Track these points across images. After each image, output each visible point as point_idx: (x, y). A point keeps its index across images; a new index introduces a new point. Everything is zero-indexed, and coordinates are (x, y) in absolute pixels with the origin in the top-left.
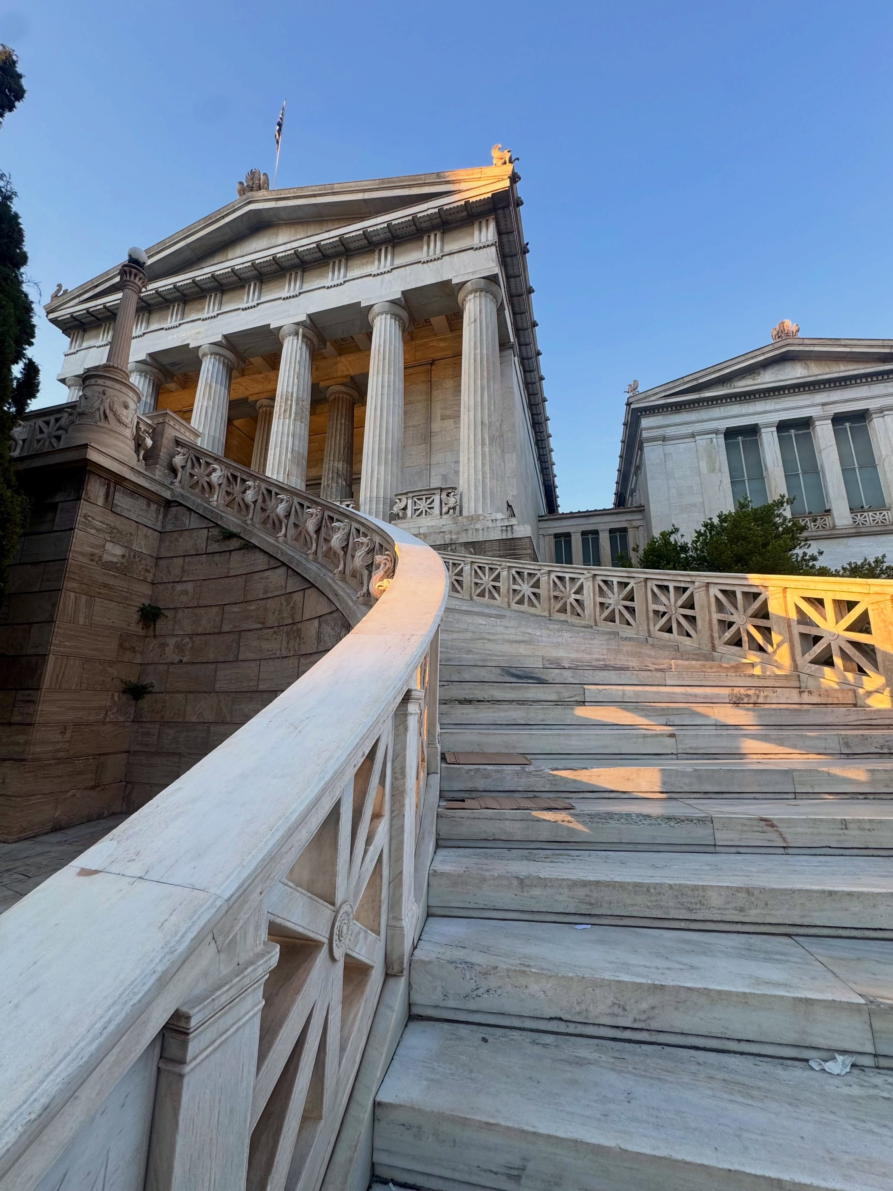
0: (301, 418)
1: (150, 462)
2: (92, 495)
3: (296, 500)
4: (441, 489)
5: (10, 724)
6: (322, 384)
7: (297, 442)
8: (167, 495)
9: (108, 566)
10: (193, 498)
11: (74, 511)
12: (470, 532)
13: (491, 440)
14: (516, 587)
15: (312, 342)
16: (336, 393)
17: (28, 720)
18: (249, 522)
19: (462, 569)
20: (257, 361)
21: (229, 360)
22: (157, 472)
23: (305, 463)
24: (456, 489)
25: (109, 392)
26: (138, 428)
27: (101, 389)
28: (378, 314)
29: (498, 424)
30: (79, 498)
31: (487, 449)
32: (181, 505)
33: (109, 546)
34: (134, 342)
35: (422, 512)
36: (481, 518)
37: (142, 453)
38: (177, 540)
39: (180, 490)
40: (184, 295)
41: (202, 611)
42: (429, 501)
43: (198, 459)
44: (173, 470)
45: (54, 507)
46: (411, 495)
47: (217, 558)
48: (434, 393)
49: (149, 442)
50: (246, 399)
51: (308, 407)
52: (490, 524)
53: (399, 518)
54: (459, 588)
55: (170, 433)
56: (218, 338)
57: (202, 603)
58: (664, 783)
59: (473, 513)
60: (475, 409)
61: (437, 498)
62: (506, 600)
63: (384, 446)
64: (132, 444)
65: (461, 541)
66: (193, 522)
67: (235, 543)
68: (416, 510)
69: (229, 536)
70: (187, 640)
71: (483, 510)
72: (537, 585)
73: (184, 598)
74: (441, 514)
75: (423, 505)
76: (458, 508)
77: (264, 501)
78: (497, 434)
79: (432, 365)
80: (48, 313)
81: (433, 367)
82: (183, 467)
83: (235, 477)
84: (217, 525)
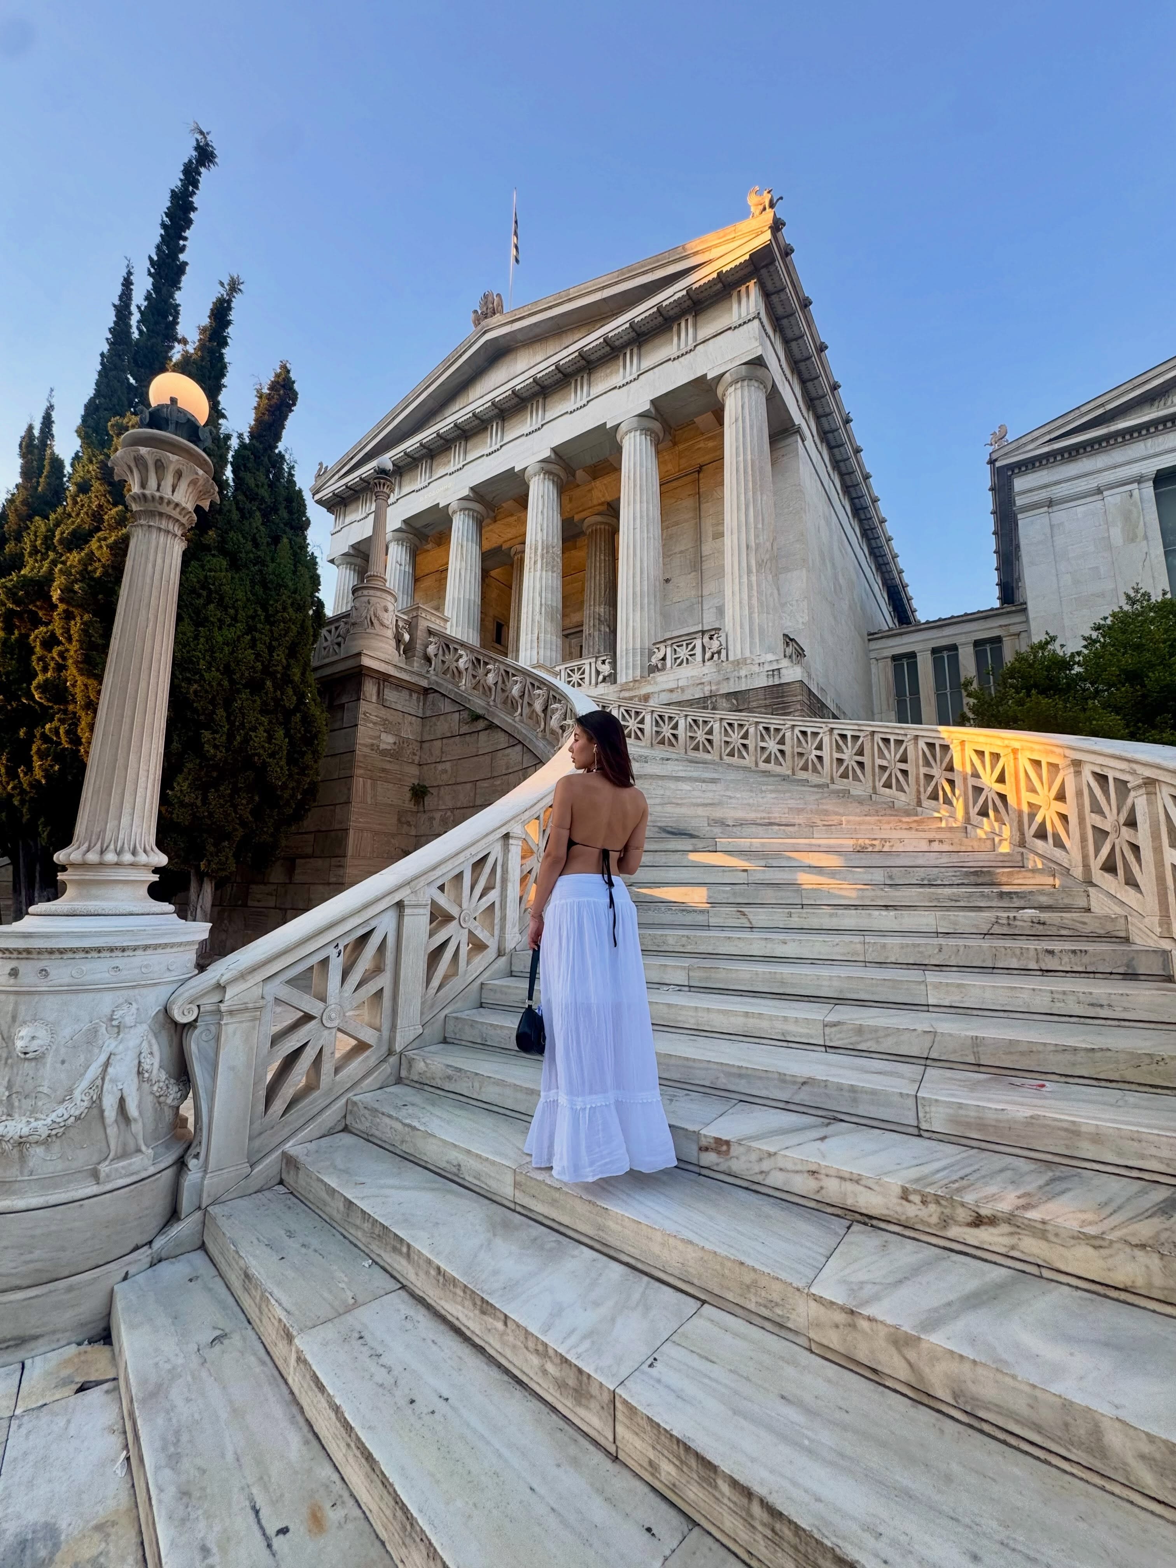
0: (553, 567)
1: (409, 654)
2: (368, 695)
3: (529, 680)
4: (703, 632)
5: (329, 884)
6: (577, 518)
7: (549, 596)
8: (424, 683)
9: (384, 753)
10: (445, 684)
11: (357, 708)
12: (732, 680)
13: (760, 565)
14: (763, 744)
15: (559, 477)
16: (592, 525)
17: (340, 881)
18: (492, 703)
19: (712, 727)
20: (508, 505)
21: (478, 512)
22: (415, 664)
23: (559, 617)
24: (720, 629)
25: (373, 600)
26: (397, 626)
27: (366, 599)
28: (626, 434)
29: (768, 544)
30: (359, 699)
31: (754, 578)
32: (436, 691)
33: (384, 736)
34: (389, 509)
35: (682, 661)
36: (749, 661)
37: (402, 647)
38: (435, 724)
39: (434, 678)
40: (431, 450)
41: (459, 787)
42: (690, 647)
43: (448, 646)
44: (428, 660)
45: (342, 707)
46: (669, 642)
47: (468, 738)
48: (703, 506)
49: (407, 637)
50: (501, 546)
51: (559, 552)
52: (756, 669)
53: (659, 670)
54: (709, 748)
55: (423, 624)
56: (466, 492)
57: (459, 780)
58: (709, 897)
59: (739, 656)
60: (739, 532)
61: (698, 643)
62: (753, 759)
63: (638, 589)
64: (393, 643)
65: (721, 692)
66: (446, 707)
67: (481, 724)
68: (676, 659)
69: (476, 717)
70: (449, 813)
71: (751, 652)
72: (782, 742)
73: (444, 777)
74: (704, 661)
75: (683, 653)
76: (724, 652)
77: (504, 682)
78: (768, 556)
79: (699, 472)
80: (314, 495)
81: (701, 475)
82: (436, 655)
83: (478, 660)
84: (467, 708)
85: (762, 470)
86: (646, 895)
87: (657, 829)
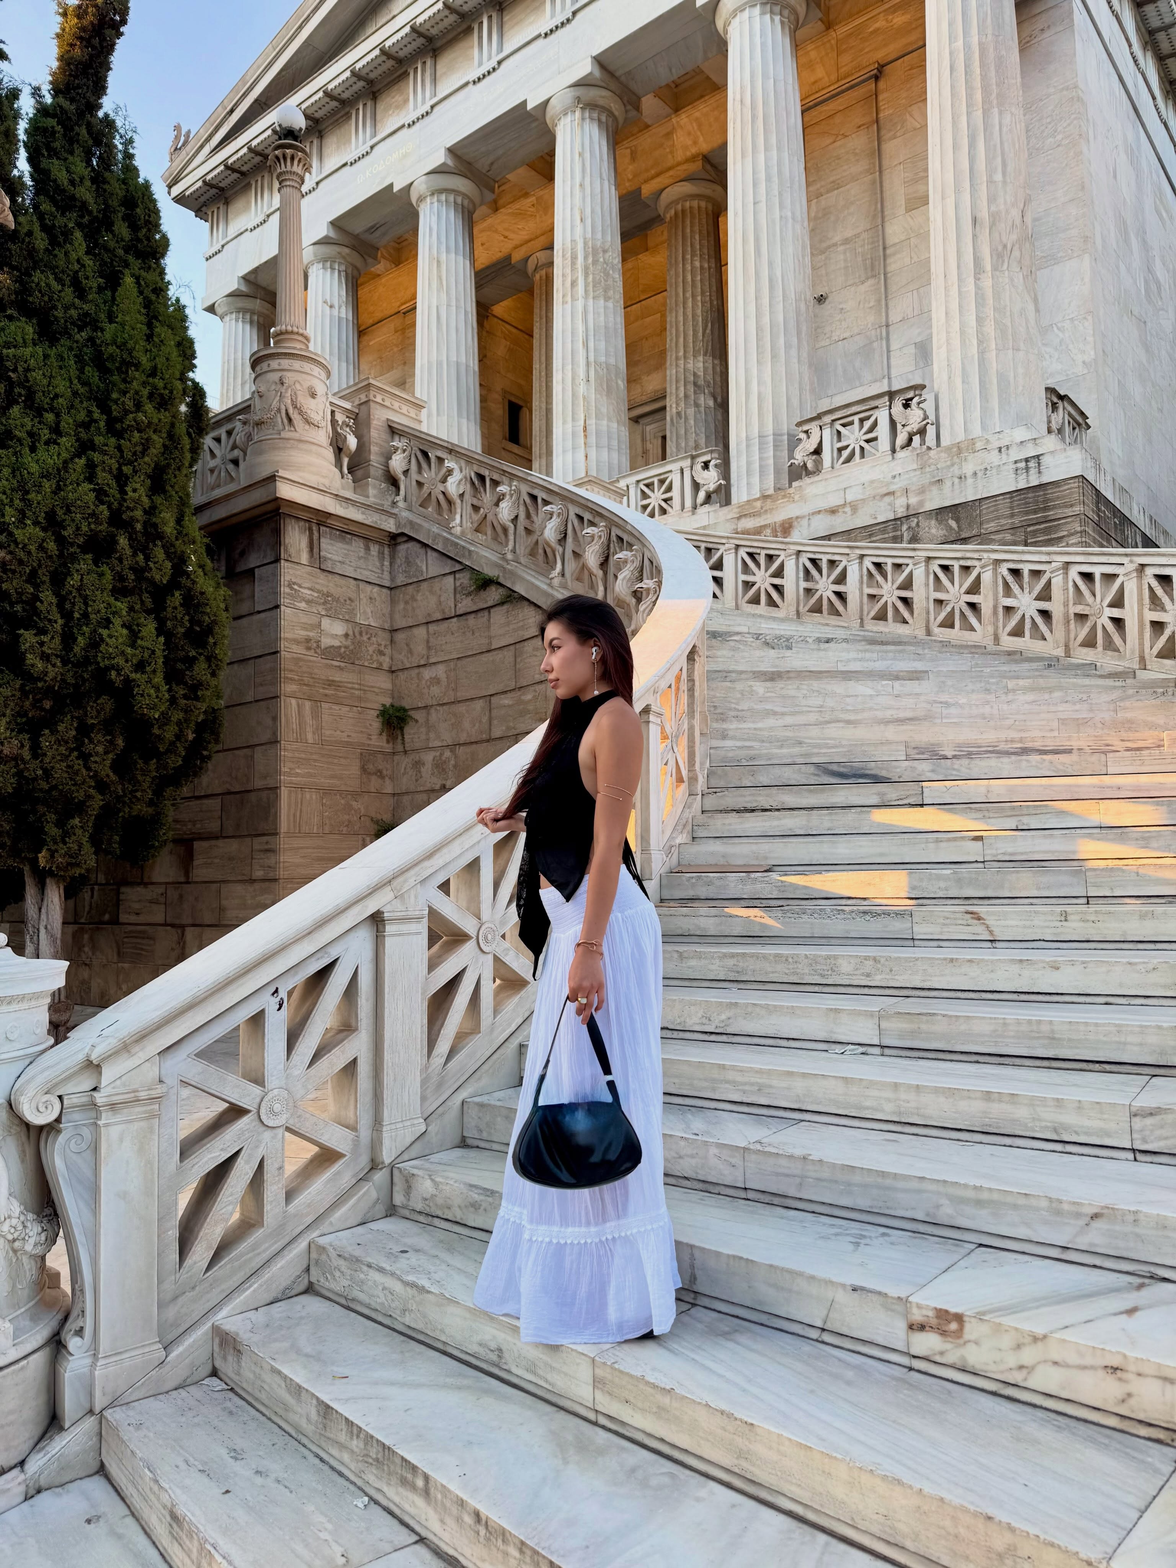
0: (606, 291)
1: (359, 473)
2: (292, 551)
3: (573, 510)
4: (891, 395)
5: (252, 881)
6: (647, 190)
7: (602, 345)
8: (390, 526)
9: (330, 653)
10: (426, 525)
11: (275, 577)
12: (948, 484)
13: (1000, 255)
14: (1009, 602)
15: (610, 113)
16: (676, 202)
17: (271, 875)
18: (510, 556)
19: (911, 575)
20: (519, 176)
21: (464, 195)
22: (372, 491)
23: (622, 384)
24: (923, 387)
25: (289, 377)
26: (334, 422)
27: (275, 376)
28: (734, 14)
29: (1015, 213)
30: (277, 560)
31: (987, 283)
32: (411, 539)
33: (326, 623)
34: (304, 202)
35: (853, 454)
36: (979, 445)
37: (346, 461)
38: (413, 598)
39: (405, 514)
40: (371, 82)
41: (462, 708)
42: (867, 424)
43: (425, 454)
44: (394, 482)
45: (251, 573)
46: (827, 419)
47: (471, 620)
48: (889, 147)
49: (352, 442)
50: (509, 257)
51: (617, 260)
52: (994, 458)
53: (809, 473)
54: (906, 615)
55: (379, 417)
56: (439, 158)
57: (462, 694)
59: (961, 437)
60: (958, 191)
61: (882, 416)
62: (990, 629)
63: (766, 319)
64: (329, 454)
65: (930, 506)
66: (431, 566)
67: (493, 595)
68: (840, 450)
69: (485, 583)
70: (447, 753)
71: (984, 427)
72: (1045, 595)
73: (436, 690)
74: (894, 451)
75: (854, 436)
76: (931, 431)
77: (528, 516)
78: (1014, 237)
79: (877, 78)
80: (170, 187)
81: (882, 84)
82: (406, 472)
83: (482, 478)
84: (466, 568)
85: (1000, 62)
86: (795, 887)
87: (812, 769)
